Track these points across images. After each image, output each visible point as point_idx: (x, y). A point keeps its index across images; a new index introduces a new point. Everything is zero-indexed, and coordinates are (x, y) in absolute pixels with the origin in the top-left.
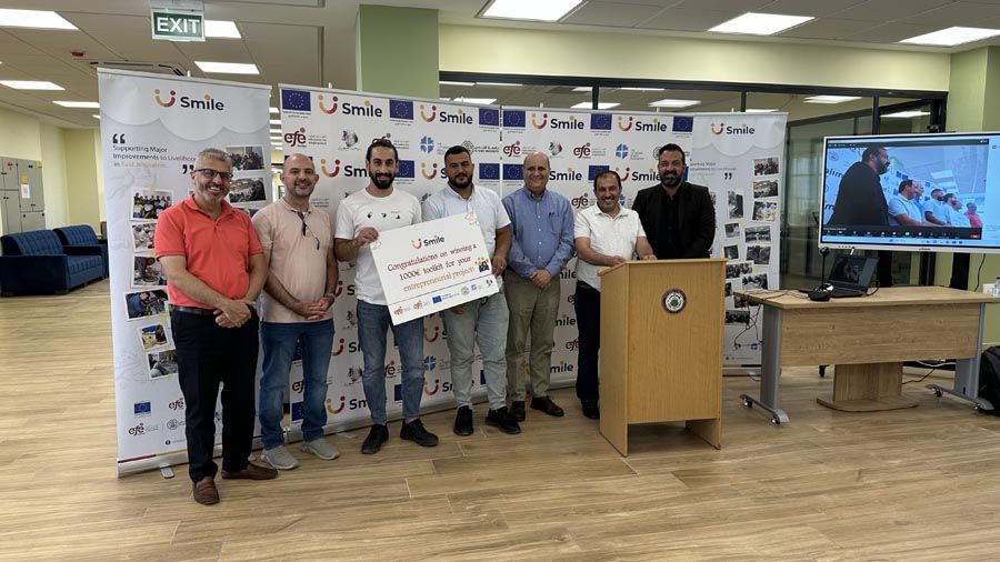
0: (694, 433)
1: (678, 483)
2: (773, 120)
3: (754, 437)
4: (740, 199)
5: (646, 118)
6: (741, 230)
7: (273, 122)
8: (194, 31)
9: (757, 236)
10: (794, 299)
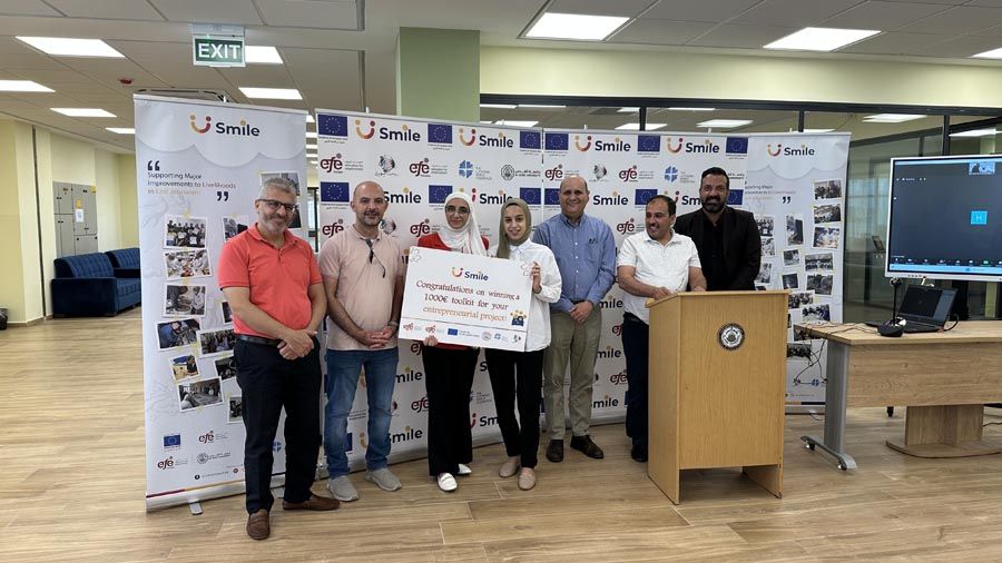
0: (753, 481)
1: (736, 537)
2: (834, 141)
3: (818, 485)
4: (799, 224)
5: (698, 140)
6: (801, 257)
7: (309, 146)
8: (235, 57)
9: (818, 263)
10: (860, 333)
